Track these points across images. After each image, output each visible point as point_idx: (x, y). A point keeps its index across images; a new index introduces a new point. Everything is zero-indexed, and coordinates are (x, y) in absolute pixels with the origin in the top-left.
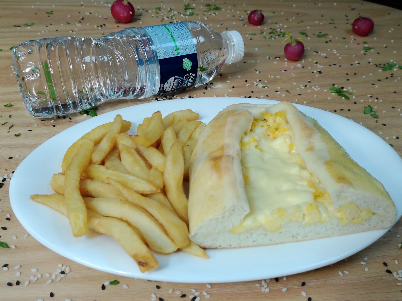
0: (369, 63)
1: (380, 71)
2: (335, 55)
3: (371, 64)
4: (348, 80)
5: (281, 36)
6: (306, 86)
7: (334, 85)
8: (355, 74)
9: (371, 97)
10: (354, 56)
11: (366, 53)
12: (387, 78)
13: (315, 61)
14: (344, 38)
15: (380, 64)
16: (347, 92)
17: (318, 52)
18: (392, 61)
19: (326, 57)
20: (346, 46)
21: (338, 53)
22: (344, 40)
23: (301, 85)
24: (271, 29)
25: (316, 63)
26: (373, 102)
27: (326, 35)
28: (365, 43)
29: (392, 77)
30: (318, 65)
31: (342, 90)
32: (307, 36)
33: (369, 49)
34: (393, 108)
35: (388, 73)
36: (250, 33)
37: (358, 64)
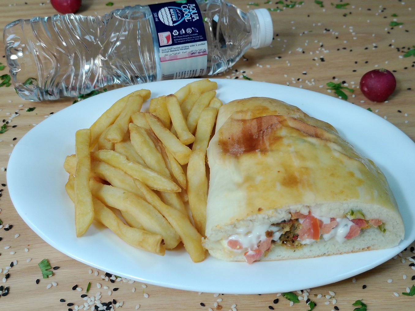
0: (390, 45)
1: (401, 57)
2: (350, 33)
3: (393, 47)
4: (354, 71)
5: (290, 6)
6: (299, 79)
7: (334, 78)
8: (367, 62)
10: (373, 35)
11: (391, 31)
12: (406, 68)
13: (321, 44)
14: (369, 10)
15: (404, 48)
16: (346, 88)
17: (329, 30)
19: (337, 38)
20: (368, 21)
21: (353, 32)
22: (369, 12)
23: (293, 79)
25: (322, 46)
27: (348, 4)
28: (395, 15)
29: (413, 66)
30: (323, 49)
31: (342, 85)
32: (322, 6)
33: (397, 24)
34: (399, 111)
35: (409, 61)
36: (253, 3)
37: (376, 47)
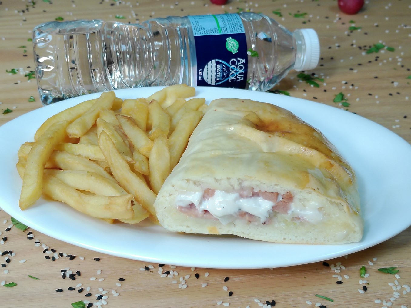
0: (352, 45)
1: (364, 53)
3: (354, 46)
4: (321, 65)
7: (303, 71)
8: (332, 59)
9: (346, 83)
10: (335, 38)
11: (351, 34)
12: (370, 62)
14: (327, 18)
15: (365, 46)
16: (317, 78)
18: (380, 42)
20: (328, 27)
22: (327, 20)
24: (238, 8)
26: (347, 90)
27: (305, 14)
28: (352, 22)
29: (376, 60)
31: (312, 77)
32: (281, 16)
33: (355, 29)
34: (370, 95)
35: (372, 57)
37: (339, 46)
